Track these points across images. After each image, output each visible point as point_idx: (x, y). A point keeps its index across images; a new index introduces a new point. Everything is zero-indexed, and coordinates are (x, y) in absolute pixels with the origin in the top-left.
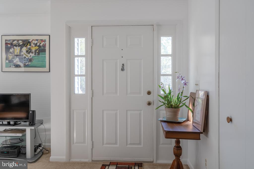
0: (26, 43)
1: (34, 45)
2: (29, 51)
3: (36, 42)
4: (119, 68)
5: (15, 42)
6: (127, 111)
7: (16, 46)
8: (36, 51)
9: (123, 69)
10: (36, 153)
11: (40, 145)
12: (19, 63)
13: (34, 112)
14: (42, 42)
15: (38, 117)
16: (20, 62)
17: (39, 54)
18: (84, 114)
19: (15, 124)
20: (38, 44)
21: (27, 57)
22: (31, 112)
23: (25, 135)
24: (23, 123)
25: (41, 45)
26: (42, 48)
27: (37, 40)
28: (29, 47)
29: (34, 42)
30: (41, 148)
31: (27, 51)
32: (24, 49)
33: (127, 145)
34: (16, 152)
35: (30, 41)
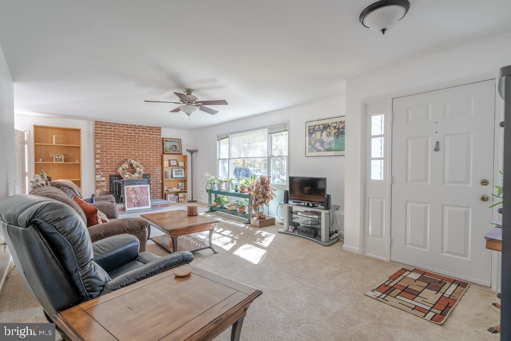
0: (326, 127)
1: (333, 129)
2: (328, 135)
3: (335, 125)
4: (431, 146)
5: (317, 127)
6: (443, 206)
7: (317, 131)
8: (335, 134)
9: (437, 149)
10: (331, 238)
11: (336, 232)
12: (320, 148)
13: (329, 196)
14: (341, 124)
15: (333, 202)
16: (321, 146)
17: (338, 137)
18: (382, 203)
19: (313, 206)
20: (337, 127)
21: (327, 141)
22: (326, 196)
23: (320, 218)
24: (320, 206)
25: (340, 127)
26: (341, 130)
27: (336, 123)
28: (328, 130)
29: (333, 125)
30: (337, 235)
31: (327, 135)
32: (324, 133)
33: (442, 252)
34: (313, 232)
35: (330, 124)
